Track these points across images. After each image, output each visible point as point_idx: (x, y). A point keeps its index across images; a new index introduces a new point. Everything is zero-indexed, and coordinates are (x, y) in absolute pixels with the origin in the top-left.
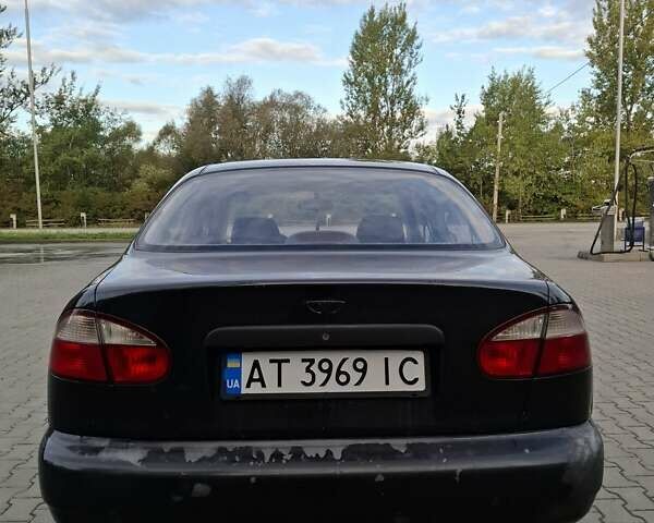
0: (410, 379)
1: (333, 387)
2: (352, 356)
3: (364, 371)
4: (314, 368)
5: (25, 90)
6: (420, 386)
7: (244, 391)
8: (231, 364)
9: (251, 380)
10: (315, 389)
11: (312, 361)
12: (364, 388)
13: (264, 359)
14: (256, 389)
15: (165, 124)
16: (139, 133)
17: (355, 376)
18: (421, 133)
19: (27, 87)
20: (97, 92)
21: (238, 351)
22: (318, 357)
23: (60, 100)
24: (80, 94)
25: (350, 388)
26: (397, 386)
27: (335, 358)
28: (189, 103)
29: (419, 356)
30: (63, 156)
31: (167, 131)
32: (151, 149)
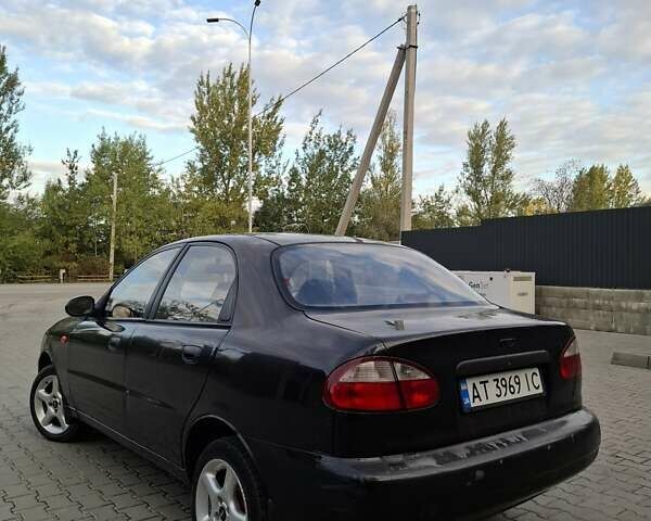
0: (537, 386)
1: (510, 397)
2: (513, 374)
3: (519, 383)
4: (500, 385)
6: (541, 390)
7: (473, 405)
9: (474, 397)
10: (502, 399)
11: (497, 380)
12: (521, 394)
13: (477, 381)
17: (517, 387)
18: (23, 184)
21: (463, 379)
22: (499, 377)
25: (516, 396)
26: (533, 391)
29: (537, 371)
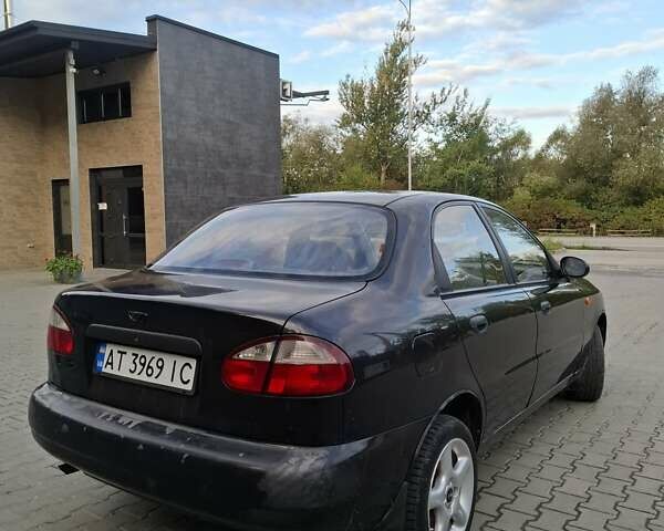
0: (185, 380)
1: (144, 378)
2: (158, 356)
3: (161, 368)
4: (137, 361)
5: (426, 111)
6: (189, 387)
7: (104, 370)
8: (101, 351)
9: (108, 363)
10: (135, 376)
11: (137, 355)
12: (159, 381)
13: (116, 349)
14: (107, 370)
15: (555, 129)
16: (529, 141)
17: (157, 371)
19: (428, 107)
20: (487, 105)
21: (105, 342)
22: (140, 353)
23: (452, 118)
24: (470, 109)
25: (152, 380)
26: (177, 384)
27: (149, 355)
28: (581, 104)
29: (193, 363)
30: (451, 170)
31: (558, 136)
32: (539, 157)
